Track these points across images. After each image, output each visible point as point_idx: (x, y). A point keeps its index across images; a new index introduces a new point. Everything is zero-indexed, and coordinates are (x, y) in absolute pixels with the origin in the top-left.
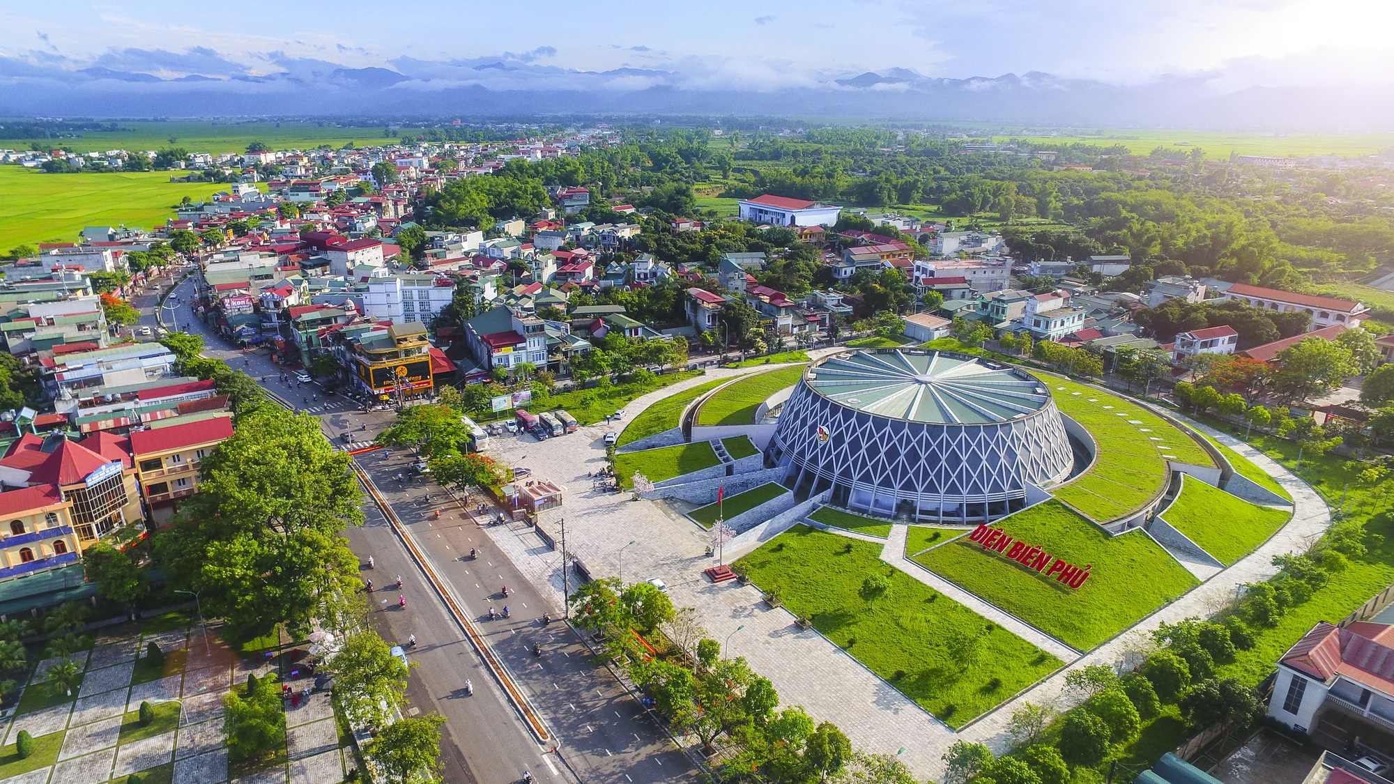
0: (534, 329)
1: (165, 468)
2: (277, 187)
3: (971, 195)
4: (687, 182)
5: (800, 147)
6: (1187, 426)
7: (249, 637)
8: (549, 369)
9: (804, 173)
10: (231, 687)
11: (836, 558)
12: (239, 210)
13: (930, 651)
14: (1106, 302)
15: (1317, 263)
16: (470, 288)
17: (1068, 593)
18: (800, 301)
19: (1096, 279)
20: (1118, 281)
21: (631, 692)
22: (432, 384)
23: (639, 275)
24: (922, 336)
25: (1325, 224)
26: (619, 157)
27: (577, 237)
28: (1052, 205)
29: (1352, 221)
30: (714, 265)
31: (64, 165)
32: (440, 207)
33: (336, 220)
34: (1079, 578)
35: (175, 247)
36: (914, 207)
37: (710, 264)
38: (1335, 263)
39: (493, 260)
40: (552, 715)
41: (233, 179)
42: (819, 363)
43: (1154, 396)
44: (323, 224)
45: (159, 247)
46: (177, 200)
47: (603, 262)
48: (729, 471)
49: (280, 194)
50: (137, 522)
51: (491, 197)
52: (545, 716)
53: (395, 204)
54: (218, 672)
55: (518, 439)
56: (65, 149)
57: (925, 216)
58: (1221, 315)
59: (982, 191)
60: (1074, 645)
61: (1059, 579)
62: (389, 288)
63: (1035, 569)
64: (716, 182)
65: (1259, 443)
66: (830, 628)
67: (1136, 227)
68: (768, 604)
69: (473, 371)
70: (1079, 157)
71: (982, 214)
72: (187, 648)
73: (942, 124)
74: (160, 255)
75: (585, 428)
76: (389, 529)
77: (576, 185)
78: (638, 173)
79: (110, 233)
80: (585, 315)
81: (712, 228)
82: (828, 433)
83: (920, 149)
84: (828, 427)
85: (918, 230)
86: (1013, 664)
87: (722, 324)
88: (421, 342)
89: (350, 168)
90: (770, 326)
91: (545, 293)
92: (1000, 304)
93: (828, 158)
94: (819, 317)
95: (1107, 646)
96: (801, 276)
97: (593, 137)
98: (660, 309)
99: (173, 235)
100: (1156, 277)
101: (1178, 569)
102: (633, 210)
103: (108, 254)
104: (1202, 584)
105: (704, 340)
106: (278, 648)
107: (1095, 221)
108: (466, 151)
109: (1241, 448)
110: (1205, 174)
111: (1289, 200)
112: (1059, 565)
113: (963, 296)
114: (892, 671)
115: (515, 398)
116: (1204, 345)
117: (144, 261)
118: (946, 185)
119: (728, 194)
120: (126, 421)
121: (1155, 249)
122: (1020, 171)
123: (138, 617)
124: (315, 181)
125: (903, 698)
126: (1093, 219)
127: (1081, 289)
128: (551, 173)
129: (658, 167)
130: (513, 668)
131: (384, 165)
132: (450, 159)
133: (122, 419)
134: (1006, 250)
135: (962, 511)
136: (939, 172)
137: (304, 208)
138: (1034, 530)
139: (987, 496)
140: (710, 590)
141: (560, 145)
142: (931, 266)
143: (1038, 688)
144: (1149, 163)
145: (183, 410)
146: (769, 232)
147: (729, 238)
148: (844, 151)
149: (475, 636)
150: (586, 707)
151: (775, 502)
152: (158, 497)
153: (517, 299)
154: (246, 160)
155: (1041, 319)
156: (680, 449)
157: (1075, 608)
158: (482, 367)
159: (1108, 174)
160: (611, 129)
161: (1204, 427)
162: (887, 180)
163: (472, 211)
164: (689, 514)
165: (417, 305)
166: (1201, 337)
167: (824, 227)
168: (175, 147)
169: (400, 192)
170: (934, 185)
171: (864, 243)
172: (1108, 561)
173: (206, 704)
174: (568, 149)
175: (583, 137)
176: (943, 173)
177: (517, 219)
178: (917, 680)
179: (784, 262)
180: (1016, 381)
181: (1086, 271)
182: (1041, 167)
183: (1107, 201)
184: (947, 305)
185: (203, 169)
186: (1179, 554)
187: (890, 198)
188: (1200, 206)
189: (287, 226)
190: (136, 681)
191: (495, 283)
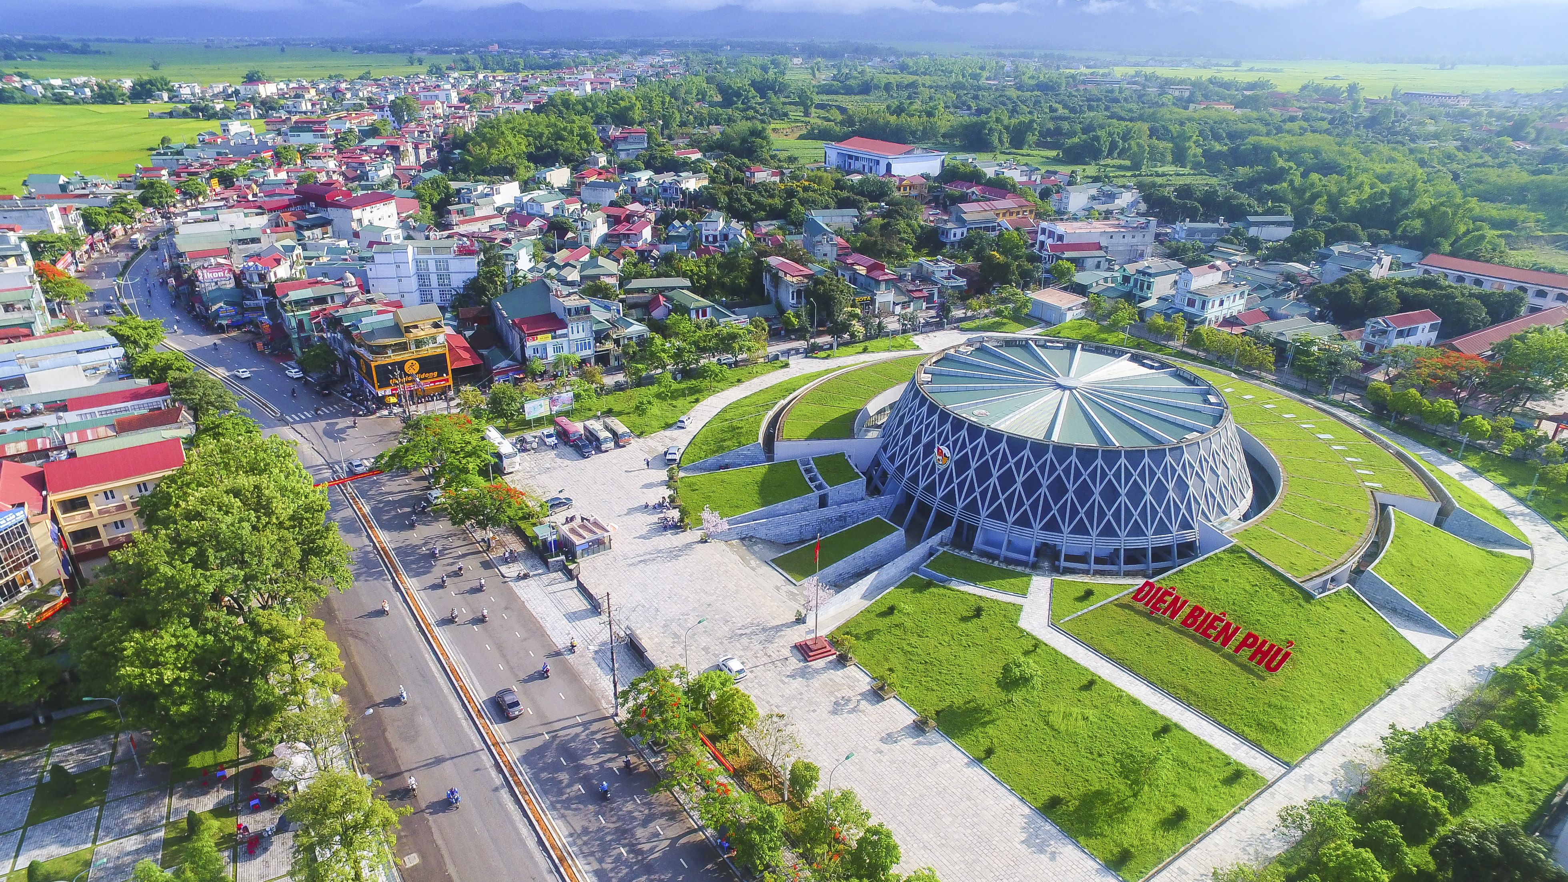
0: (578, 311)
1: (94, 508)
2: (276, 127)
3: (1097, 139)
4: (763, 121)
5: (893, 79)
6: (1390, 442)
7: (195, 749)
8: (596, 363)
9: (899, 111)
10: (165, 826)
11: (963, 625)
12: (226, 154)
13: (1092, 764)
14: (1269, 275)
15: (1511, 224)
16: (500, 257)
17: (1263, 679)
18: (902, 271)
19: (1253, 245)
20: (1282, 248)
21: (701, 828)
22: (451, 382)
23: (707, 237)
24: (1054, 317)
25: (1518, 176)
26: (683, 90)
27: (633, 189)
28: (1191, 152)
29: (1549, 172)
30: (797, 224)
31: (17, 95)
32: (469, 152)
33: (344, 168)
34: (1279, 658)
35: (144, 201)
36: (1029, 152)
37: (792, 223)
38: (1532, 224)
39: (531, 217)
40: (596, 866)
41: (225, 115)
42: (934, 360)
43: (1338, 397)
44: (327, 173)
45: (123, 201)
46: (155, 141)
47: (664, 220)
48: (823, 502)
49: (279, 134)
50: (53, 583)
51: (531, 139)
52: (587, 868)
53: (416, 148)
54: (149, 802)
55: (557, 456)
56: (20, 75)
57: (1043, 163)
58: (1416, 295)
59: (1110, 134)
60: (1276, 752)
61: (1251, 658)
62: (399, 257)
63: (1218, 643)
64: (796, 121)
65: (1474, 461)
66: (960, 730)
67: (1298, 181)
68: (878, 694)
69: (503, 364)
70: (1217, 94)
71: (1109, 161)
72: (111, 764)
73: (1056, 53)
74: (124, 211)
75: (641, 440)
76: (389, 584)
77: (631, 124)
78: (705, 109)
79: (61, 182)
80: (641, 290)
81: (794, 177)
82: (948, 455)
83: (1033, 82)
84: (948, 447)
85: (1038, 182)
86: (1200, 783)
87: (808, 302)
88: (434, 330)
89: (365, 103)
90: (867, 304)
91: (593, 262)
92: (1145, 279)
93: (926, 93)
94: (925, 293)
95: (1318, 754)
96: (901, 240)
97: (652, 66)
98: (733, 281)
99: (140, 186)
100: (1328, 244)
101: (1399, 642)
102: (699, 155)
103: (54, 210)
104: (1430, 662)
105: (788, 322)
106: (235, 763)
107: (1243, 171)
108: (503, 82)
109: (1453, 469)
110: (1367, 115)
111: (1470, 146)
112: (1250, 640)
113: (1098, 266)
114: (1044, 796)
115: (553, 401)
116: (1400, 334)
117: (102, 219)
118: (1065, 125)
119: (810, 136)
120: (44, 443)
121: (1319, 208)
122: (1151, 110)
123: (48, 719)
124: (322, 118)
125: (1060, 835)
126: (1241, 170)
127: (1238, 259)
128: (602, 109)
129: (727, 102)
130: (545, 792)
131: (403, 100)
132: (483, 92)
133: (39, 441)
134: (1143, 207)
135: (1118, 557)
136: (1056, 110)
137: (306, 153)
138: (1213, 589)
139: (1151, 540)
140: (803, 673)
141: (614, 75)
142: (1061, 228)
143: (1235, 819)
144: (1298, 101)
145: (124, 427)
146: (862, 183)
147: (814, 191)
148: (944, 84)
149: (496, 744)
150: (640, 852)
151: (882, 545)
152: (88, 545)
153: (559, 268)
154: (242, 92)
155: (1197, 297)
156: (760, 470)
157: (1274, 700)
158: (514, 359)
159: (1254, 114)
160: (672, 56)
161: (1404, 439)
162: (998, 120)
163: (506, 157)
164: (773, 561)
165: (434, 279)
166: (1397, 322)
167: (926, 177)
168: (155, 75)
169: (422, 132)
170: (1051, 125)
171: (974, 197)
172: (1311, 632)
173: (129, 854)
174: (623, 80)
175: (640, 66)
176: (1061, 111)
177: (561, 166)
178: (1077, 809)
179: (879, 221)
180: (1179, 385)
181: (1242, 235)
182: (1174, 104)
183: (1256, 148)
184: (1080, 278)
185: (190, 102)
186: (1396, 619)
187: (1000, 141)
188: (1366, 153)
189: (283, 176)
190: (34, 819)
191: (531, 250)
